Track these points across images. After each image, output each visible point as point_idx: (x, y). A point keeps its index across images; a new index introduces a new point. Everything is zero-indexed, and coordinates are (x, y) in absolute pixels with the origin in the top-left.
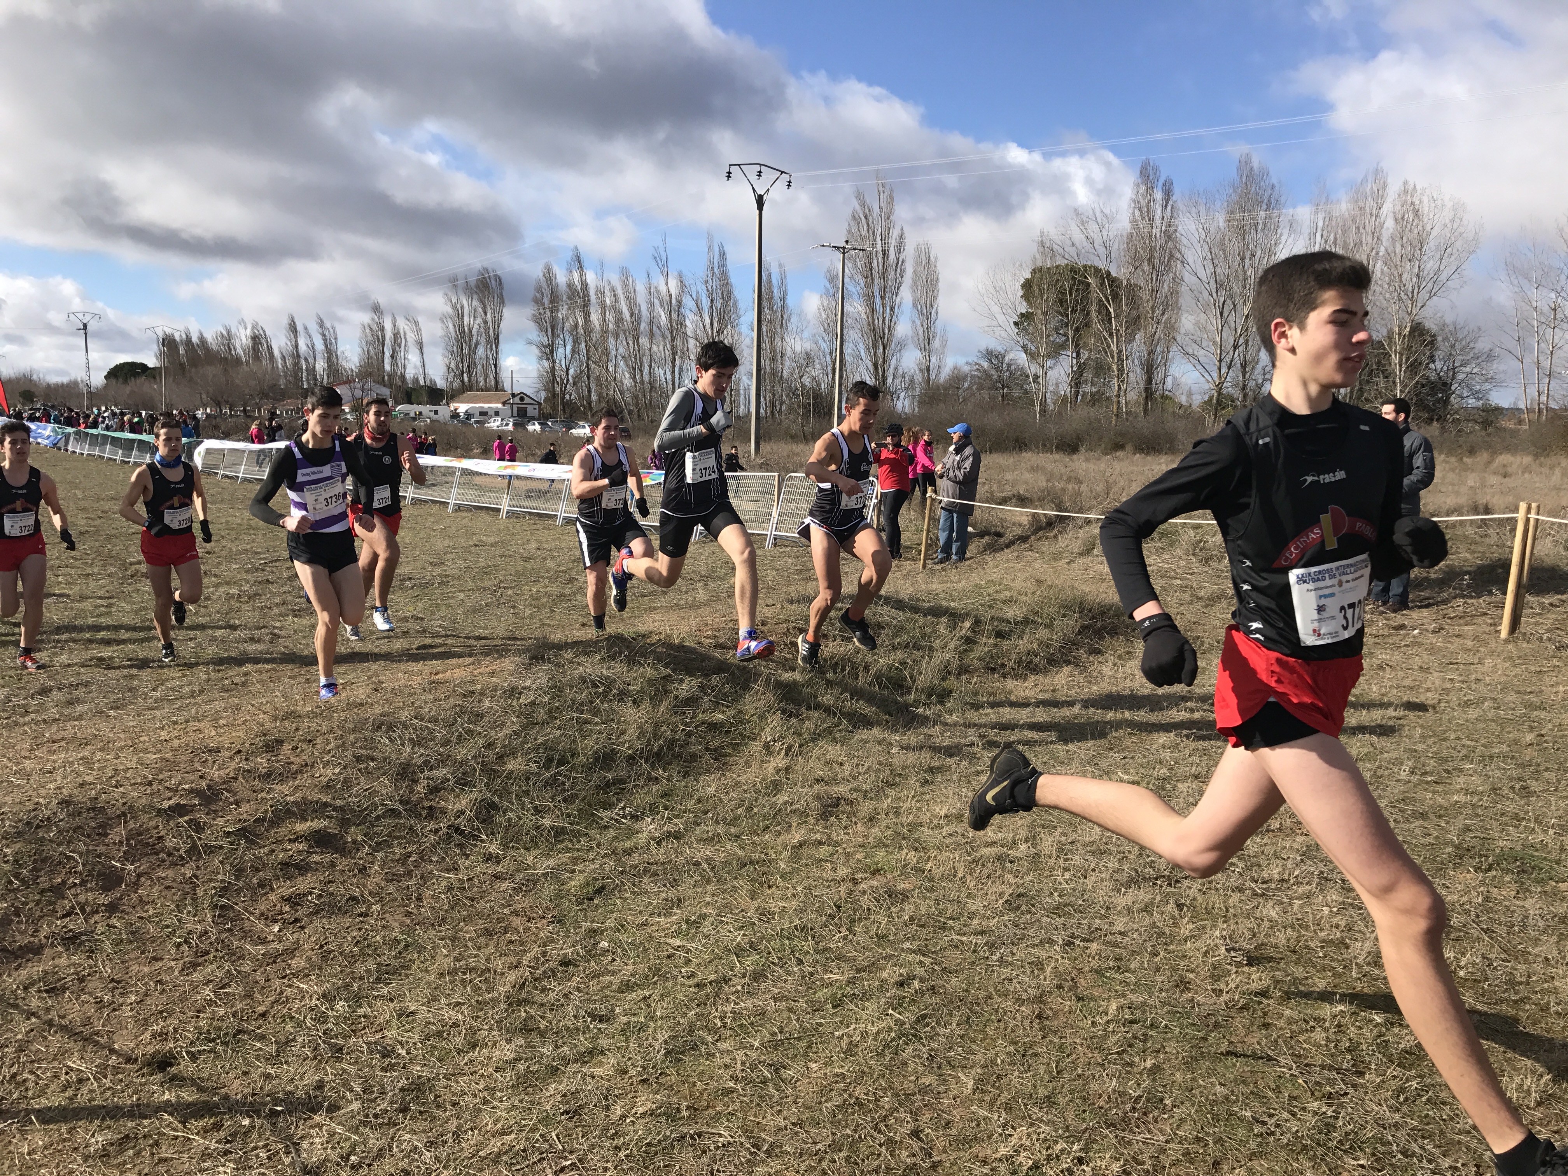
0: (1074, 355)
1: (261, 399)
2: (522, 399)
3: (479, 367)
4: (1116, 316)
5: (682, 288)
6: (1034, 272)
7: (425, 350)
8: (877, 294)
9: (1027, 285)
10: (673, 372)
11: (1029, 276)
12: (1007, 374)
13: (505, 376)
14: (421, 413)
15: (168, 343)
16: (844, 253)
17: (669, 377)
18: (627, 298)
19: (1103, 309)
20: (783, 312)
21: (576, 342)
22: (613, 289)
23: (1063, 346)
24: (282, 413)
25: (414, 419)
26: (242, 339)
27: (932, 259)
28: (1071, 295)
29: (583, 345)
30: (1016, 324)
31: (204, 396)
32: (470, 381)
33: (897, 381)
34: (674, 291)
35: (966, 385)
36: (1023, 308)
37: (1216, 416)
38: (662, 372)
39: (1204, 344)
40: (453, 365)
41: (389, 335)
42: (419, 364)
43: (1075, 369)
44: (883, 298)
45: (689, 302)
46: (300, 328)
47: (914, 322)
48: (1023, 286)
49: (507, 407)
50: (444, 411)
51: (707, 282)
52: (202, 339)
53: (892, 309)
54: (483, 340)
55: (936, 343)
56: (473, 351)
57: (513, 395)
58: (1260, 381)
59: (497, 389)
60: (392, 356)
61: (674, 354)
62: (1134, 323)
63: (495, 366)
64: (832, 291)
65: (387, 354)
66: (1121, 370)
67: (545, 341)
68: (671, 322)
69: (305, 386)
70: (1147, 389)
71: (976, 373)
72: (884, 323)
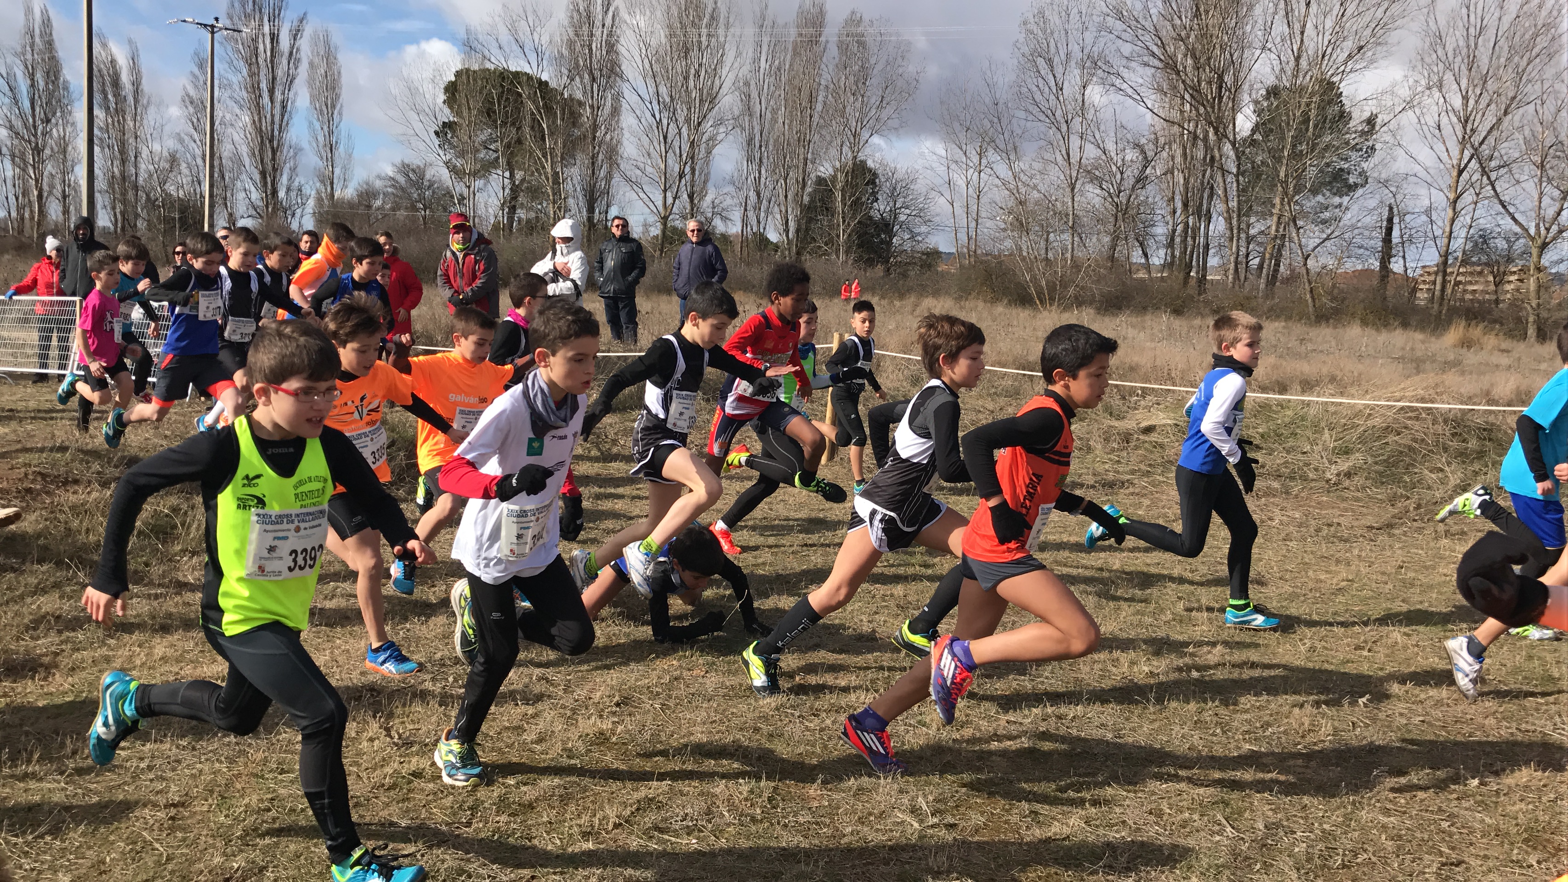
0: (507, 174)
4: (550, 133)
6: (458, 74)
8: (264, 87)
9: (451, 89)
11: (453, 79)
12: (429, 193)
16: (213, 32)
19: (535, 124)
20: (136, 101)
28: (499, 105)
30: (437, 133)
33: (293, 194)
35: (378, 203)
36: (446, 115)
37: (662, 252)
39: (649, 169)
44: (271, 92)
47: (311, 123)
48: (446, 90)
53: (284, 107)
66: (557, 195)
70: (589, 219)
71: (389, 190)
72: (273, 122)
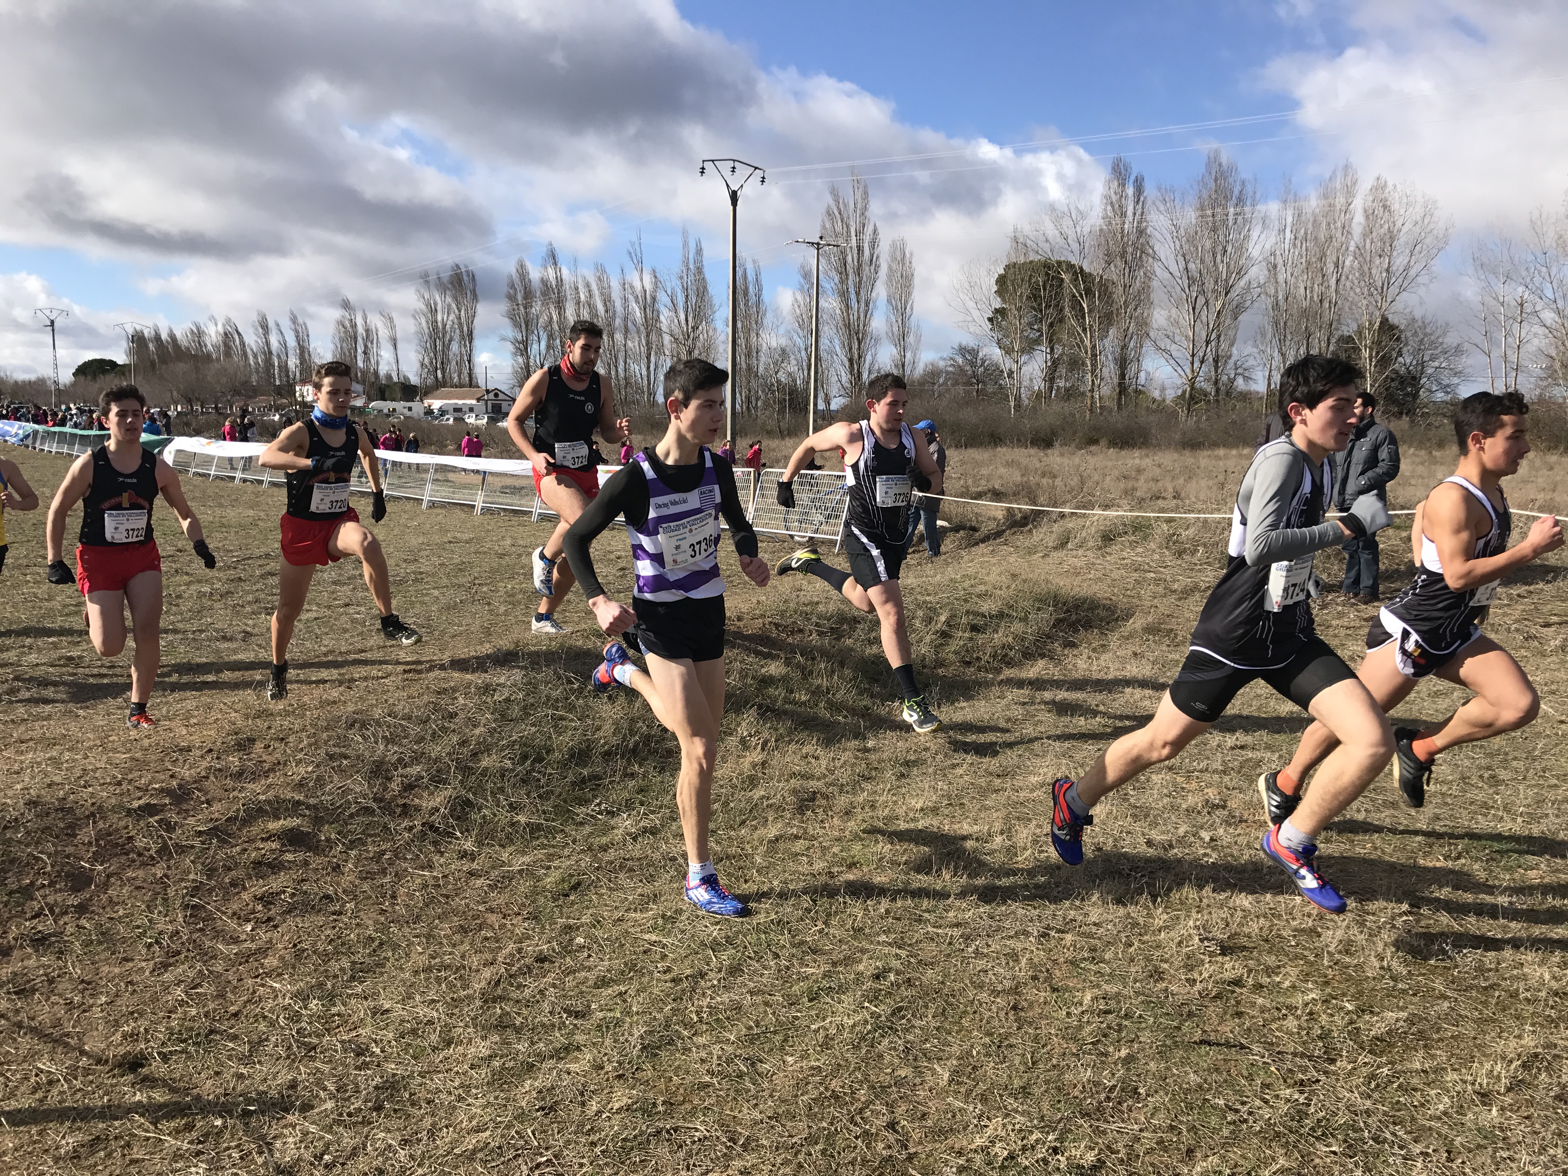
0: (1048, 350)
1: (233, 396)
2: (496, 395)
3: (454, 363)
4: (1090, 311)
5: (656, 283)
6: (1007, 267)
7: (399, 346)
8: (852, 290)
9: (1001, 281)
10: (648, 368)
11: (1002, 272)
12: (982, 369)
13: (479, 372)
14: (394, 410)
15: (138, 340)
16: (818, 249)
17: (644, 373)
18: (602, 294)
19: (1076, 305)
20: (758, 306)
21: (551, 337)
22: (588, 285)
23: (1037, 342)
24: (254, 409)
25: (388, 416)
26: (213, 335)
27: (908, 255)
28: (1045, 290)
29: (558, 341)
30: (990, 320)
31: (175, 393)
32: (443, 377)
34: (648, 287)
35: (941, 381)
36: (997, 303)
37: (1189, 410)
38: (637, 368)
39: (1177, 339)
40: (427, 361)
41: (361, 330)
42: (392, 360)
43: (1049, 364)
44: (858, 294)
45: (663, 299)
46: (271, 324)
47: (888, 317)
48: (997, 282)
49: (482, 403)
50: (418, 407)
51: (681, 278)
52: (172, 337)
53: (867, 304)
54: (457, 337)
55: (911, 339)
56: (447, 347)
57: (488, 392)
58: (1232, 376)
59: (471, 386)
60: (365, 353)
61: (649, 349)
62: (1107, 319)
63: (469, 362)
64: (806, 287)
65: (360, 350)
66: (1094, 365)
67: (520, 338)
68: (646, 318)
69: (278, 383)
70: (1120, 384)
71: (951, 369)
72: (859, 318)
